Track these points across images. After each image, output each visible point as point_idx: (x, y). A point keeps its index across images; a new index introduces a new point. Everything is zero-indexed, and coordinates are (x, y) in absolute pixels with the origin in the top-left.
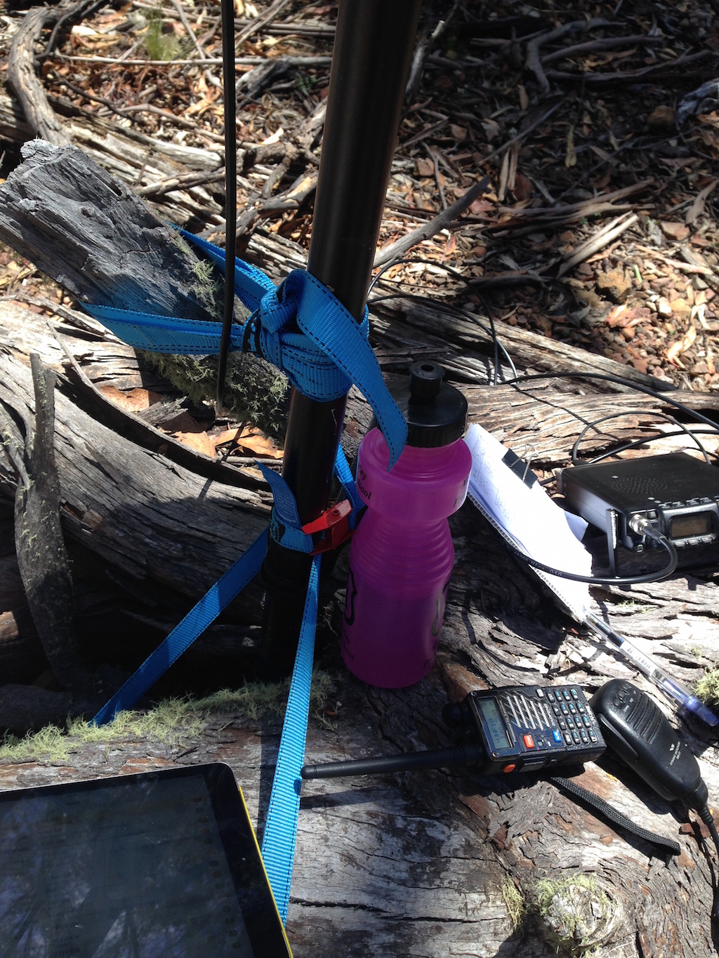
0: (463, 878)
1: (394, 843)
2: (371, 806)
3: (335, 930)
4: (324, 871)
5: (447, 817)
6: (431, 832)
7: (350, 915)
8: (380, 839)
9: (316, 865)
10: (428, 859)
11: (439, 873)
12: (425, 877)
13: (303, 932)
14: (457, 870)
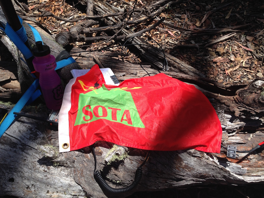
0: (40, 142)
1: (29, 132)
2: (30, 125)
3: (11, 141)
4: (14, 131)
5: (43, 132)
6: (38, 133)
7: (15, 140)
8: (27, 130)
9: (13, 130)
10: (34, 136)
11: (35, 140)
12: (32, 139)
13: (5, 138)
14: (39, 140)
